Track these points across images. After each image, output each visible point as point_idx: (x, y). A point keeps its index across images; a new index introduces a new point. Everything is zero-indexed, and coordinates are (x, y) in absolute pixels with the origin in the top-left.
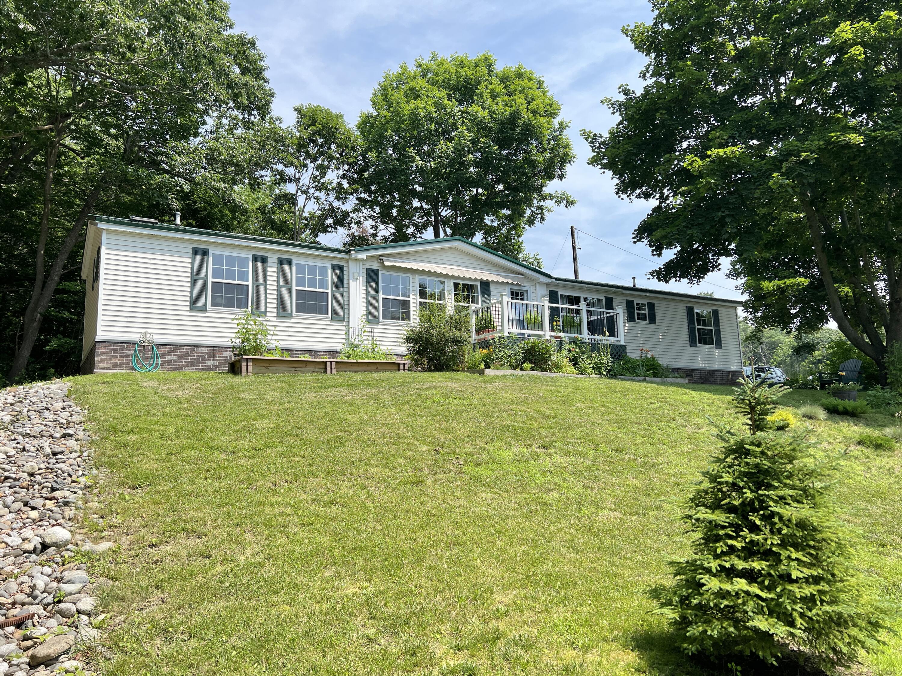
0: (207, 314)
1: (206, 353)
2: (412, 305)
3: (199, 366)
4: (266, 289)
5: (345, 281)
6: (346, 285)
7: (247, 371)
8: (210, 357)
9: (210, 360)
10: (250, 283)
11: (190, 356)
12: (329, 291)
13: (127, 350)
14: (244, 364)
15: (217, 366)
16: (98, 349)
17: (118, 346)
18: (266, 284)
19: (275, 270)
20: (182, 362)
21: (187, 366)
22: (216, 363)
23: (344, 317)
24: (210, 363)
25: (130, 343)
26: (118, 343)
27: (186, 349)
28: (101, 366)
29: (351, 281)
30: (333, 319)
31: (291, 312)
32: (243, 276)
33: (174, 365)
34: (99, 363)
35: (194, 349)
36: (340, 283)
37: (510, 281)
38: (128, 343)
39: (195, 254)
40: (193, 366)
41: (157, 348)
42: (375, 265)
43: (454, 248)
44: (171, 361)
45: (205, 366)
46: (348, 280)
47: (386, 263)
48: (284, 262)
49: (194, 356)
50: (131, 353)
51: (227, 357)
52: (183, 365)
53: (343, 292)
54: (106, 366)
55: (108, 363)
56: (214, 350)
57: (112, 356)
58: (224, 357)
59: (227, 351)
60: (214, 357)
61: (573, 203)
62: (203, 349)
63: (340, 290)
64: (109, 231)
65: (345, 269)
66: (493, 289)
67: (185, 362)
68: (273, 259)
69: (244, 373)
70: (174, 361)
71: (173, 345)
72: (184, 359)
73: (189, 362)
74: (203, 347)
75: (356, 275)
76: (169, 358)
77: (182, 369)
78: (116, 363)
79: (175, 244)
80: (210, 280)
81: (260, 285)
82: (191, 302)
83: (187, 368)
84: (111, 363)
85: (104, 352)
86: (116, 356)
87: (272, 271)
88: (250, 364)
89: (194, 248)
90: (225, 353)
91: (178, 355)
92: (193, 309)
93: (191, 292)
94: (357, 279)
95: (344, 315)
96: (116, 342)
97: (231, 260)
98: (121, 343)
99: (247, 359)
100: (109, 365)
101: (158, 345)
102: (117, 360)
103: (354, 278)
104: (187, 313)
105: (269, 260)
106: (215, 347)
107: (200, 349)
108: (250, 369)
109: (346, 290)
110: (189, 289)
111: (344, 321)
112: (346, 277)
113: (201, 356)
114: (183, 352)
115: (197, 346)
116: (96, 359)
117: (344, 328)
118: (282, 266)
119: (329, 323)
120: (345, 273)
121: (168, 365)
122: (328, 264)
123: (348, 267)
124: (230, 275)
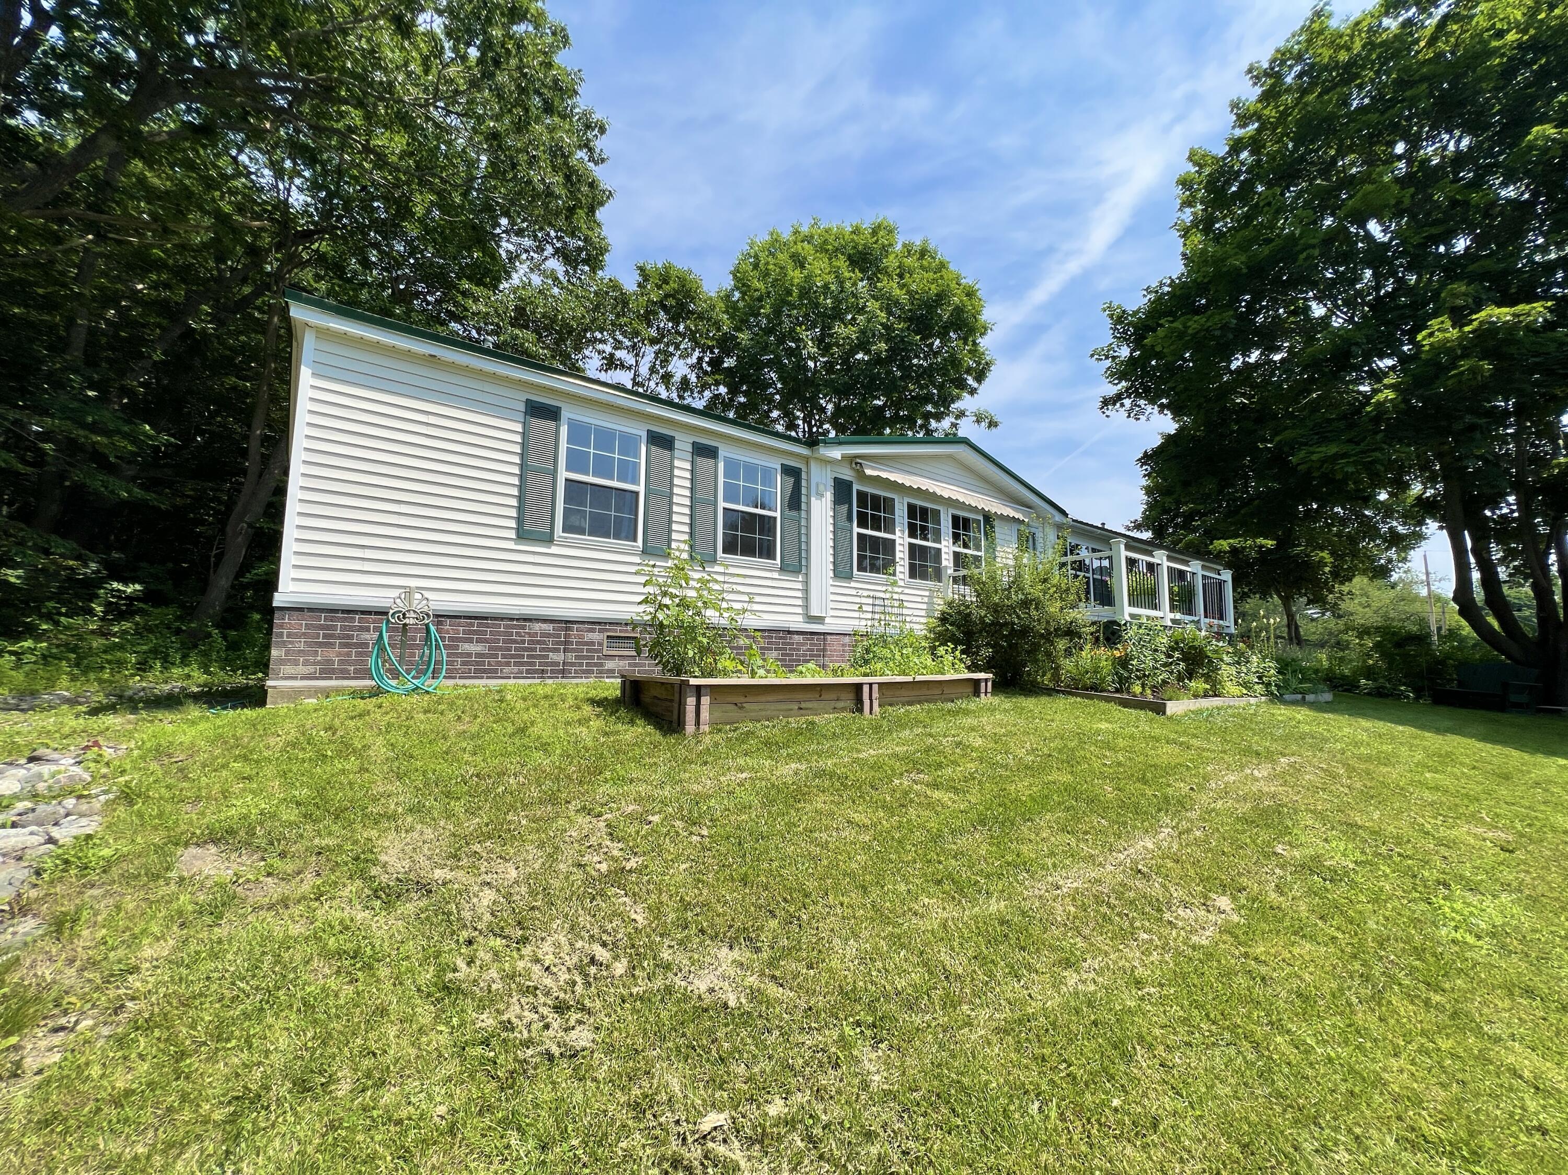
0: (554, 550)
1: (549, 635)
2: (898, 548)
3: (534, 664)
4: (671, 504)
5: (804, 499)
6: (803, 506)
7: (698, 723)
8: (558, 643)
9: (558, 650)
10: (641, 489)
11: (515, 642)
12: (778, 515)
13: (361, 629)
14: (691, 701)
15: (573, 664)
16: (281, 626)
17: (339, 619)
18: (672, 494)
19: (688, 466)
20: (496, 656)
21: (508, 664)
22: (571, 657)
23: (801, 565)
24: (558, 657)
25: (370, 613)
26: (336, 611)
27: (506, 626)
28: (288, 669)
29: (813, 499)
30: (783, 569)
31: (715, 551)
32: (628, 472)
33: (478, 663)
34: (282, 662)
35: (524, 627)
36: (795, 501)
37: (1021, 518)
38: (363, 612)
39: (532, 416)
40: (522, 664)
41: (439, 623)
42: (847, 474)
43: (950, 457)
44: (469, 655)
45: (547, 664)
46: (808, 496)
47: (869, 472)
48: (703, 451)
49: (523, 642)
50: (370, 637)
51: (593, 643)
52: (499, 664)
53: (800, 517)
54: (302, 669)
55: (306, 663)
56: (567, 629)
57: (320, 645)
58: (587, 644)
59: (593, 631)
60: (566, 643)
61: (996, 424)
62: (544, 626)
63: (794, 513)
64: (324, 334)
65: (804, 476)
66: (998, 526)
67: (504, 656)
68: (683, 444)
69: (690, 728)
70: (478, 655)
71: (476, 618)
72: (500, 649)
73: (512, 656)
74: (545, 621)
75: (821, 488)
76: (466, 647)
77: (496, 671)
78: (329, 662)
79: (488, 388)
80: (563, 474)
81: (661, 494)
82: (520, 520)
83: (507, 669)
84: (319, 663)
85: (296, 636)
86: (332, 645)
87: (682, 468)
88: (706, 700)
89: (528, 402)
90: (590, 635)
91: (486, 641)
92: (523, 535)
93: (521, 498)
94: (822, 496)
95: (800, 561)
96: (332, 611)
97: (605, 438)
98: (343, 611)
99: (698, 688)
100: (311, 669)
101: (440, 617)
102: (334, 655)
103: (817, 494)
104: (511, 545)
105: (677, 444)
106: (567, 623)
107: (537, 627)
108: (705, 715)
109: (803, 514)
110: (515, 492)
111: (800, 572)
112: (804, 491)
113: (538, 642)
114: (499, 634)
115: (530, 620)
116: (274, 652)
117: (799, 586)
118: (699, 460)
119: (776, 575)
120: (804, 483)
121: (464, 663)
122: (775, 464)
123: (808, 473)
124: (603, 468)
